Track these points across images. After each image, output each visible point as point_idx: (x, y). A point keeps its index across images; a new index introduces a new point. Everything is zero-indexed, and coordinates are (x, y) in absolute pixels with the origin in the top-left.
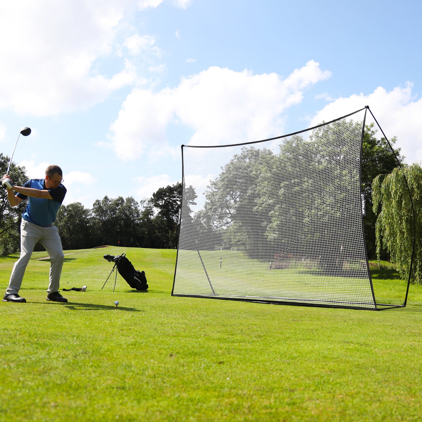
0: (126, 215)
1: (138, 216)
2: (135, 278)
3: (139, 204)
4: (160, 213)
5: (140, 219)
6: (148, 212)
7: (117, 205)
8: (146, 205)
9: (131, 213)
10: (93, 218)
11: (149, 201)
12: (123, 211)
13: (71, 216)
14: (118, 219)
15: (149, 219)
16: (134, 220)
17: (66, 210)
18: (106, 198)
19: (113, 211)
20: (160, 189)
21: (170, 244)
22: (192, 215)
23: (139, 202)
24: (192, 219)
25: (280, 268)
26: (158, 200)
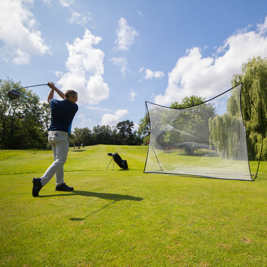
0: (106, 132)
1: (111, 133)
2: (122, 163)
3: (112, 128)
4: (120, 131)
5: (112, 134)
6: (115, 131)
7: (103, 128)
8: (114, 128)
9: (108, 132)
10: (93, 133)
11: (115, 127)
12: (105, 131)
13: (84, 133)
14: (103, 134)
15: (115, 134)
16: (110, 134)
17: (82, 130)
18: (98, 126)
19: (101, 131)
20: (120, 122)
21: (124, 143)
22: (132, 132)
23: (111, 127)
24: (132, 134)
25: (169, 153)
26: (119, 126)
